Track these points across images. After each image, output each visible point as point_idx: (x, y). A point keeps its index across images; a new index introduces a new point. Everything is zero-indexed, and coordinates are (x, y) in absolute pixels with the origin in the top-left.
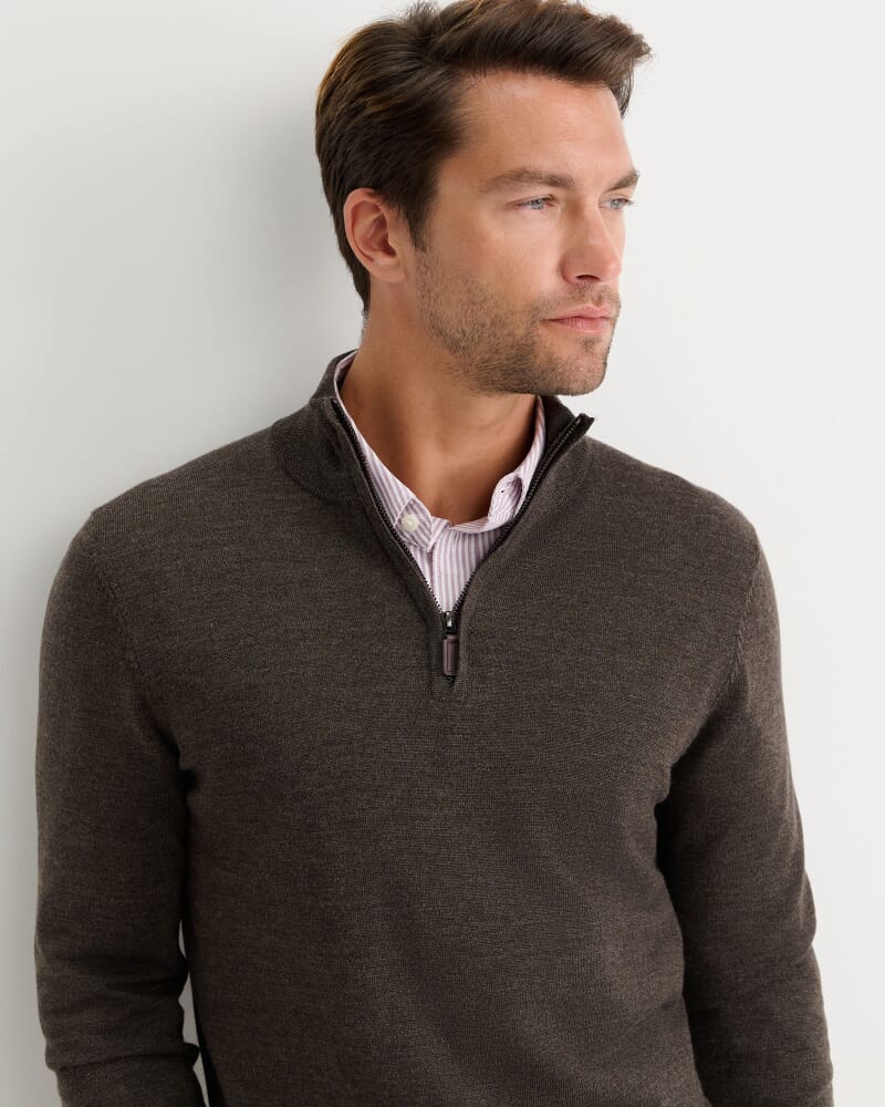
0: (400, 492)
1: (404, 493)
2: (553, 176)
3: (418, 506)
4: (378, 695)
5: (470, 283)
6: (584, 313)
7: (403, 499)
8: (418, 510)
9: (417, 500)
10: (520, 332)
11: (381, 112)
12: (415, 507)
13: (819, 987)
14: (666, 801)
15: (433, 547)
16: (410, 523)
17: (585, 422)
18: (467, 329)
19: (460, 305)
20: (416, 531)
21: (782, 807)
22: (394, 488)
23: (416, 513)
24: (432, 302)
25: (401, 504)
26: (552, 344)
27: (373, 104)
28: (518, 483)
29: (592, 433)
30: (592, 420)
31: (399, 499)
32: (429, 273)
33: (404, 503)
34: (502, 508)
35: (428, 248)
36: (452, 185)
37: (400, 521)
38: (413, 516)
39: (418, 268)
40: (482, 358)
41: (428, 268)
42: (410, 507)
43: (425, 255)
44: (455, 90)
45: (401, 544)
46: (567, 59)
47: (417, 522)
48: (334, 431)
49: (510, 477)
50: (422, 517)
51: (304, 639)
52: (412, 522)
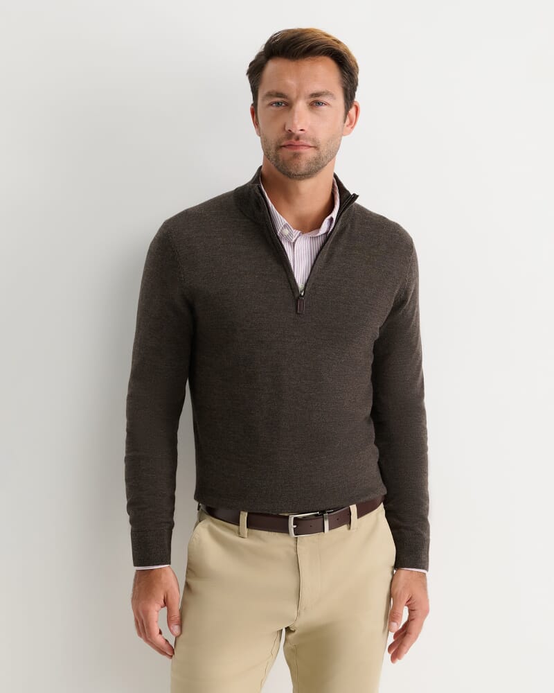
1: (283, 220)
4: (274, 297)
6: (292, 143)
8: (289, 227)
9: (288, 224)
12: (287, 226)
13: (425, 417)
14: (378, 339)
15: (296, 240)
17: (355, 197)
20: (288, 234)
21: (416, 346)
22: (280, 218)
25: (282, 225)
28: (331, 219)
29: (357, 201)
30: (358, 196)
31: (282, 223)
34: (325, 227)
37: (281, 231)
38: (287, 229)
42: (285, 226)
45: (277, 236)
47: (288, 232)
48: (259, 197)
49: (329, 217)
50: (290, 230)
51: (246, 274)
52: (286, 232)
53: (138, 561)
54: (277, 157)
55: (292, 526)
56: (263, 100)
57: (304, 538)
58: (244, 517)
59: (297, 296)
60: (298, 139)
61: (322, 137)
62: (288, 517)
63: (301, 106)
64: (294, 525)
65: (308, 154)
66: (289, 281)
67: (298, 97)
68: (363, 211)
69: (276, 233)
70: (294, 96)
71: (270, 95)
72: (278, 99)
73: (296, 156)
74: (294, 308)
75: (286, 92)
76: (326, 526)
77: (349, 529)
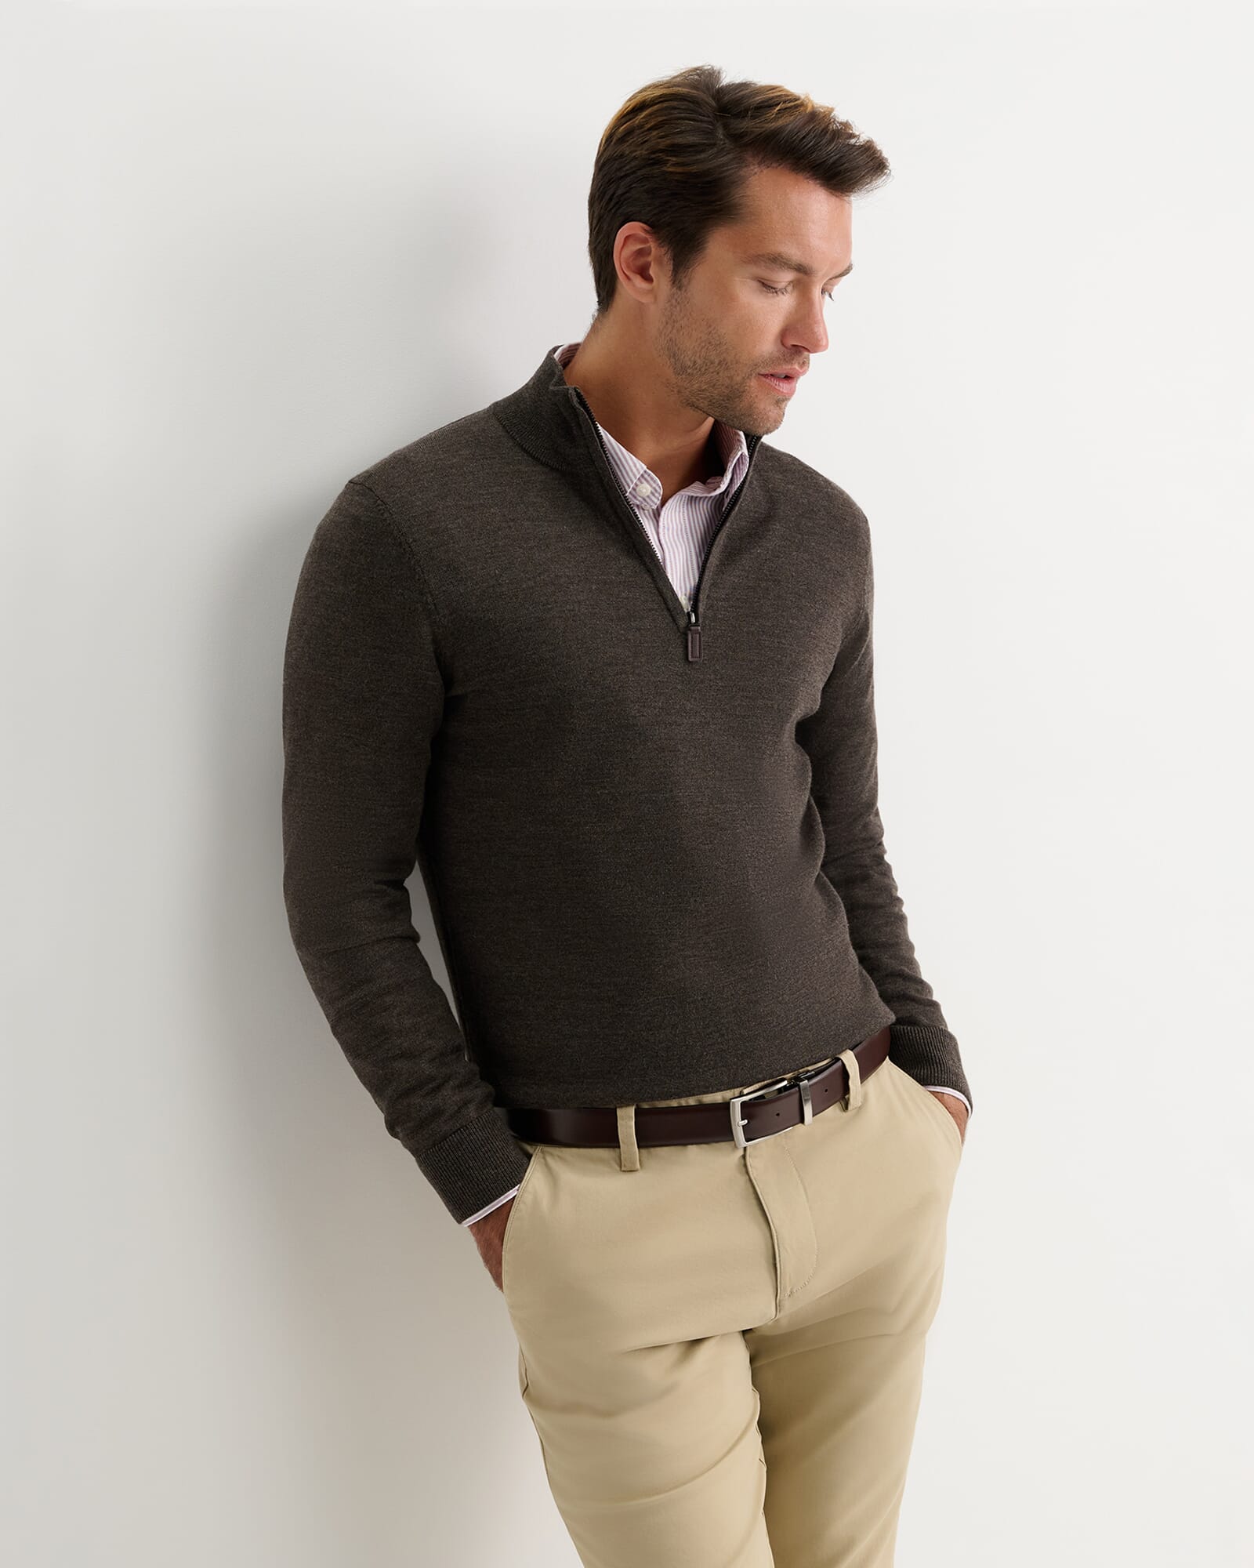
0: (635, 466)
1: (638, 465)
2: (800, 265)
3: (649, 475)
4: (638, 629)
5: (712, 328)
7: (637, 470)
8: (649, 479)
9: (648, 470)
10: (739, 379)
11: (680, 173)
12: (646, 476)
16: (644, 490)
18: (699, 361)
19: (699, 341)
20: (648, 496)
22: (630, 462)
23: (647, 481)
24: (675, 331)
25: (636, 473)
26: (757, 396)
27: (673, 165)
31: (634, 470)
32: (678, 308)
33: (639, 473)
35: (684, 289)
36: (719, 246)
37: (634, 489)
38: (645, 484)
39: (669, 301)
40: (700, 387)
41: (678, 303)
42: (643, 476)
43: (679, 293)
44: (742, 173)
46: (838, 174)
47: (650, 489)
50: (654, 485)
53: (460, 1208)
55: (738, 1123)
57: (763, 1145)
58: (626, 1121)
59: (682, 623)
62: (726, 1106)
64: (742, 1119)
66: (661, 594)
69: (624, 492)
74: (680, 650)
76: (808, 1109)
77: (846, 1108)
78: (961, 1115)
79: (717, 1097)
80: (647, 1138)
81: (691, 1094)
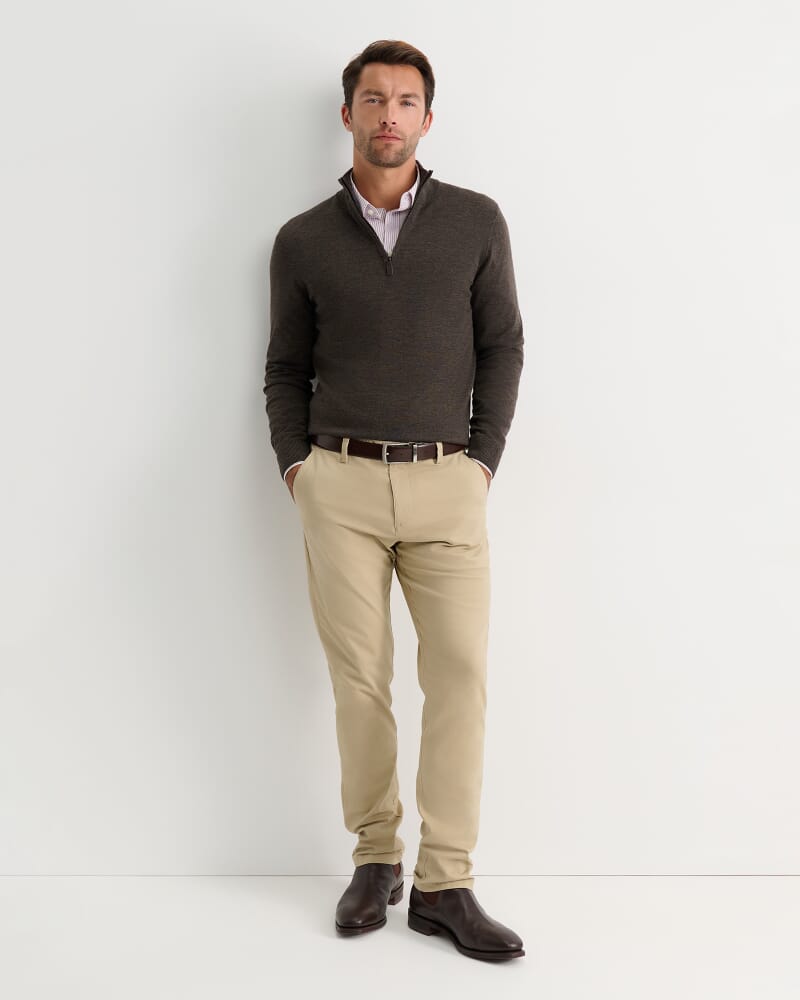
6: (385, 135)
10: (368, 142)
22: (363, 201)
26: (376, 145)
28: (410, 195)
30: (433, 172)
49: (406, 193)
52: (371, 212)
54: (370, 147)
55: (385, 454)
56: (362, 96)
60: (390, 131)
61: (409, 132)
62: (381, 446)
63: (393, 103)
64: (387, 453)
65: (397, 146)
67: (393, 95)
68: (436, 183)
70: (390, 94)
71: (368, 92)
72: (373, 97)
73: (388, 146)
75: (383, 91)
76: (415, 458)
77: (436, 462)
78: (489, 477)
79: (381, 442)
80: (352, 451)
81: (371, 439)
